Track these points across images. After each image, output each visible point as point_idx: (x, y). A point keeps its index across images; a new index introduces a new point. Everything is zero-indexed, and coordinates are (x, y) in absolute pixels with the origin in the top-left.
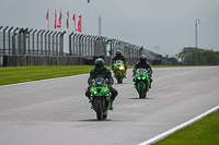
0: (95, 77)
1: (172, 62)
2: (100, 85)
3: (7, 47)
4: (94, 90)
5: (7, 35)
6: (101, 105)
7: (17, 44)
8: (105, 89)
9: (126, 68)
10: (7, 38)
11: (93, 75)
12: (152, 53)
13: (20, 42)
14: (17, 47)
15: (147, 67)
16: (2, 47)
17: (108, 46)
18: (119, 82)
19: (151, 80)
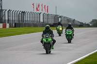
0: (45, 34)
1: (88, 26)
2: (48, 38)
3: (16, 19)
4: (44, 40)
5: (16, 14)
6: (48, 47)
7: (20, 18)
8: (50, 39)
9: (63, 29)
10: (16, 15)
11: (45, 33)
12: (79, 22)
13: (21, 17)
14: (20, 19)
15: (72, 28)
16: (14, 19)
17: (60, 19)
18: (60, 35)
19: (73, 35)
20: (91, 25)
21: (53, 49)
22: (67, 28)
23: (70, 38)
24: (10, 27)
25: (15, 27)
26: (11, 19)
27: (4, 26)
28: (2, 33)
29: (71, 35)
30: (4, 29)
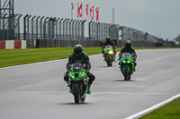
2: (78, 70)
3: (39, 32)
5: (39, 23)
7: (47, 30)
8: (83, 74)
9: (115, 52)
10: (39, 25)
12: (155, 38)
13: (49, 28)
14: (47, 33)
16: (35, 32)
17: (120, 31)
18: (110, 65)
19: (135, 64)
20: (177, 43)
21: (89, 93)
22: (123, 51)
24: (28, 46)
25: (38, 46)
26: (30, 32)
27: (18, 46)
28: (13, 57)
30: (18, 50)
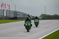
2: (28, 23)
15: (38, 19)
21: (31, 29)
23: (37, 24)
29: (37, 22)
